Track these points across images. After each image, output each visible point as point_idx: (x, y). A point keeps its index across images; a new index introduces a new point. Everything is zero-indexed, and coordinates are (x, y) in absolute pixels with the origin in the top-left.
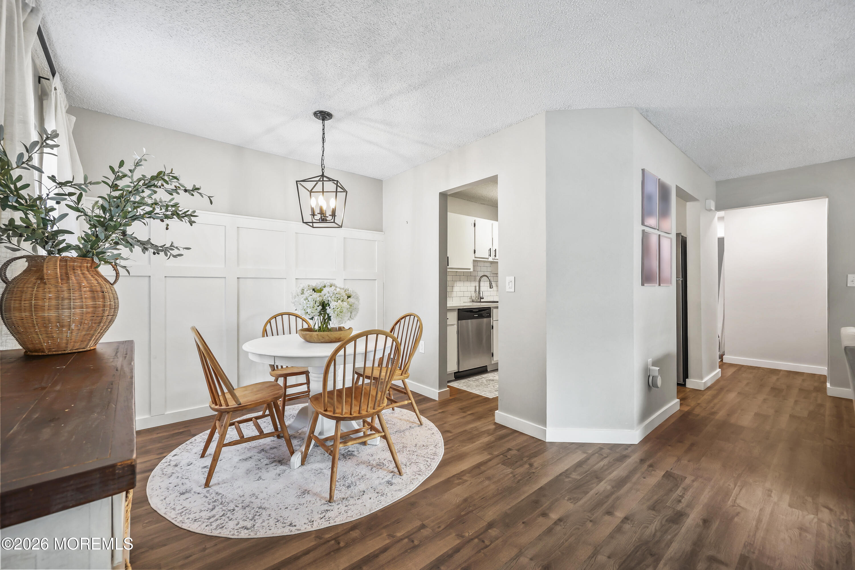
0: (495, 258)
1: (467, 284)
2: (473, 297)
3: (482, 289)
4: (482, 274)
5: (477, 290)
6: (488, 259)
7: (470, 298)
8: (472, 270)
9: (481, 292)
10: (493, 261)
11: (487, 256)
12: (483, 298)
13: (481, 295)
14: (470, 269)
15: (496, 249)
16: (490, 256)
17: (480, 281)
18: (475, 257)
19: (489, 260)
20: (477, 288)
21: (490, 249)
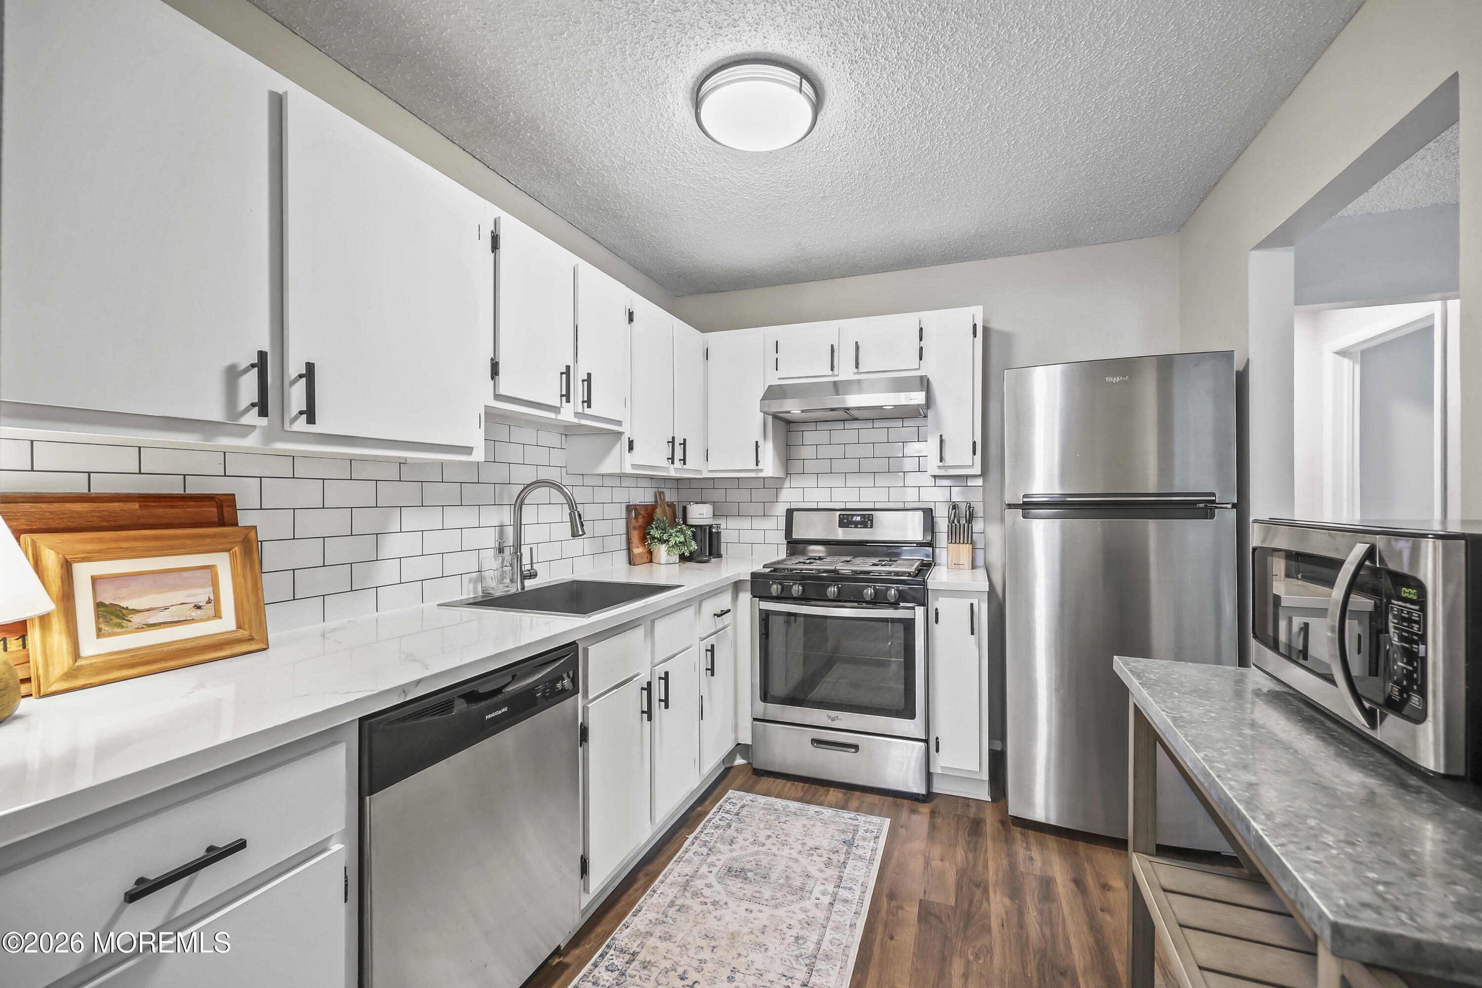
0: (587, 411)
1: (457, 517)
2: (487, 574)
3: (530, 535)
4: (527, 476)
5: (510, 540)
6: (556, 409)
7: (475, 581)
8: (479, 456)
9: (525, 550)
10: (576, 421)
11: (551, 395)
12: (533, 575)
13: (526, 560)
14: (468, 450)
15: (589, 375)
16: (568, 401)
17: (519, 504)
18: (498, 397)
19: (560, 417)
20: (510, 532)
21: (568, 367)
